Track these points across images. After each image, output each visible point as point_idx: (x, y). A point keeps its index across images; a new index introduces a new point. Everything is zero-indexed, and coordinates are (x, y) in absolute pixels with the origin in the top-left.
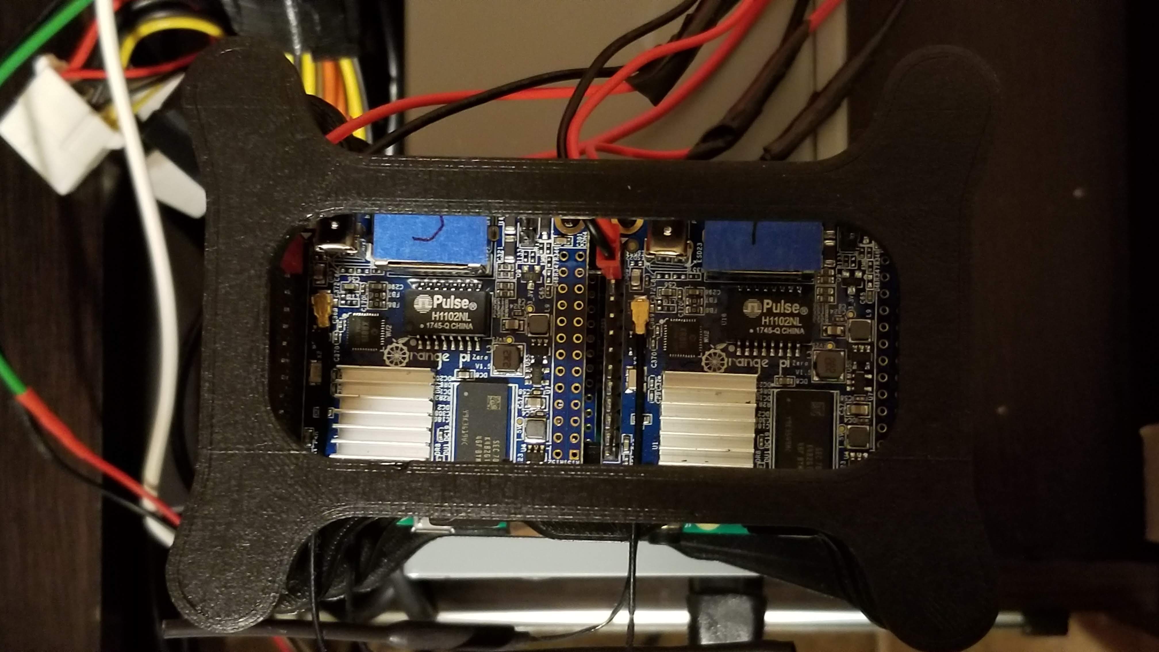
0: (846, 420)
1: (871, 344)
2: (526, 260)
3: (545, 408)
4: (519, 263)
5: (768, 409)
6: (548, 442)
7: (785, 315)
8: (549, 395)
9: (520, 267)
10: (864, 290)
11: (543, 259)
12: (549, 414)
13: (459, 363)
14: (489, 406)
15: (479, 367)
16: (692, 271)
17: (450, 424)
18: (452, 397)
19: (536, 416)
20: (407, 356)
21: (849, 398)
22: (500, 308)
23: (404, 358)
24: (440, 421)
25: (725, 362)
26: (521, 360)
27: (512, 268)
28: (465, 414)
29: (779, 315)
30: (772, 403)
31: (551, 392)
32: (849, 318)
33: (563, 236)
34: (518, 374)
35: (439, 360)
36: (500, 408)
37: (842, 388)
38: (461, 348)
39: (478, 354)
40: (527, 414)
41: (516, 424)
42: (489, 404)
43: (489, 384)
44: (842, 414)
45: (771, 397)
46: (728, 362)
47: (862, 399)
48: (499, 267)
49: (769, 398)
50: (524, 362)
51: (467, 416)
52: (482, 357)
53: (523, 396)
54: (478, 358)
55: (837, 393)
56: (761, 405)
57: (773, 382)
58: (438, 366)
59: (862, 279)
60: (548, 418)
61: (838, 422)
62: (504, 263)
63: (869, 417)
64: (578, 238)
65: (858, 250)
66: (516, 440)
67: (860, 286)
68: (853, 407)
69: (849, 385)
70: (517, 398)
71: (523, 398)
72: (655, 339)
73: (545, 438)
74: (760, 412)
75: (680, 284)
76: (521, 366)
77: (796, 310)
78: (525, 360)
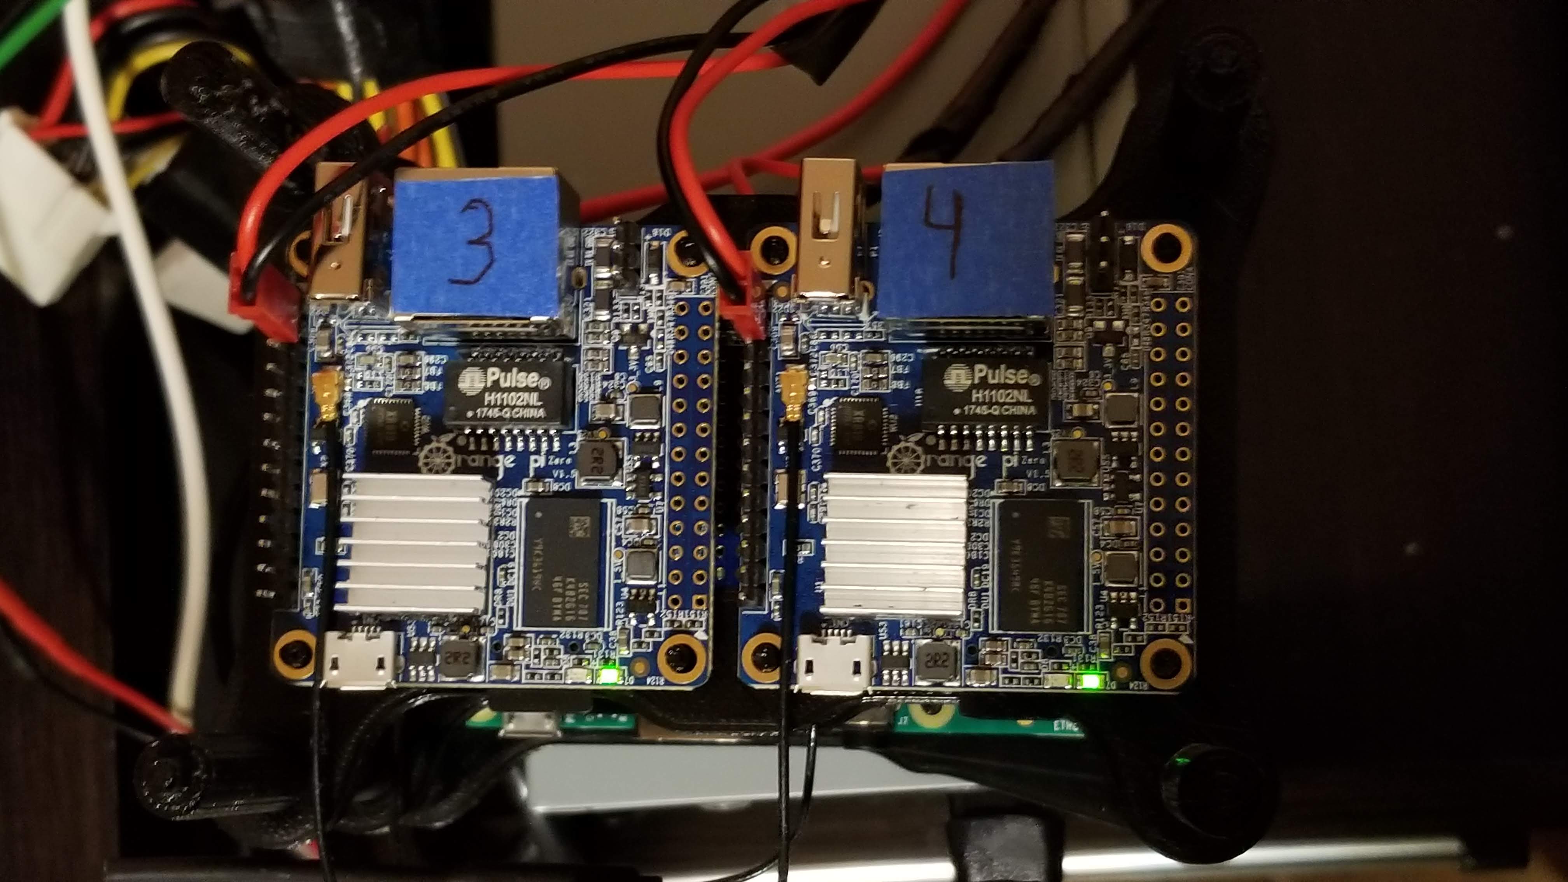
0: (1103, 543)
1: (1140, 429)
2: (626, 315)
3: (656, 534)
4: (615, 320)
5: (985, 530)
6: (661, 583)
7: (1006, 386)
8: (662, 514)
9: (618, 326)
10: (1126, 349)
11: (651, 315)
12: (662, 542)
13: (528, 470)
14: (572, 532)
15: (559, 474)
16: (871, 326)
17: (517, 560)
18: (519, 520)
19: (642, 545)
20: (452, 460)
21: (1108, 511)
22: (588, 389)
23: (449, 464)
24: (501, 555)
25: (922, 460)
26: (620, 463)
27: (605, 328)
28: (537, 544)
29: (998, 387)
30: (993, 521)
31: (665, 510)
32: (1106, 392)
33: (681, 279)
34: (616, 484)
35: (500, 465)
36: (588, 535)
37: (1096, 496)
38: (532, 446)
39: (558, 455)
40: (629, 542)
41: (613, 558)
42: (572, 528)
43: (573, 500)
44: (1097, 535)
45: (991, 511)
46: (925, 459)
47: (1126, 511)
48: (587, 327)
49: (988, 513)
50: (624, 466)
51: (540, 547)
52: (563, 459)
53: (624, 517)
54: (557, 461)
55: (1088, 504)
56: (975, 523)
57: (993, 489)
58: (498, 475)
59: (1123, 333)
60: (661, 548)
61: (1091, 547)
62: (594, 321)
63: (1138, 538)
64: (702, 282)
65: (1116, 291)
66: (613, 582)
67: (1121, 343)
68: (1113, 523)
69: (1106, 492)
70: (615, 520)
71: (623, 519)
72: (817, 428)
73: (655, 578)
74: (974, 534)
75: (855, 346)
76: (620, 473)
77: (1023, 379)
78: (626, 464)
